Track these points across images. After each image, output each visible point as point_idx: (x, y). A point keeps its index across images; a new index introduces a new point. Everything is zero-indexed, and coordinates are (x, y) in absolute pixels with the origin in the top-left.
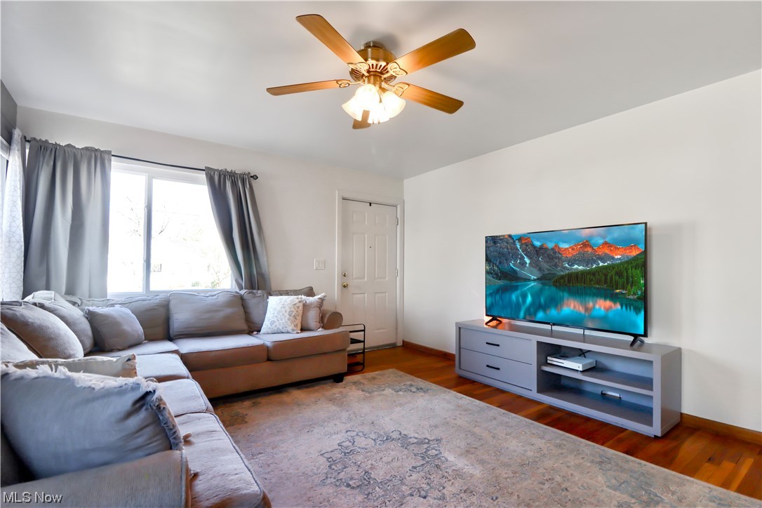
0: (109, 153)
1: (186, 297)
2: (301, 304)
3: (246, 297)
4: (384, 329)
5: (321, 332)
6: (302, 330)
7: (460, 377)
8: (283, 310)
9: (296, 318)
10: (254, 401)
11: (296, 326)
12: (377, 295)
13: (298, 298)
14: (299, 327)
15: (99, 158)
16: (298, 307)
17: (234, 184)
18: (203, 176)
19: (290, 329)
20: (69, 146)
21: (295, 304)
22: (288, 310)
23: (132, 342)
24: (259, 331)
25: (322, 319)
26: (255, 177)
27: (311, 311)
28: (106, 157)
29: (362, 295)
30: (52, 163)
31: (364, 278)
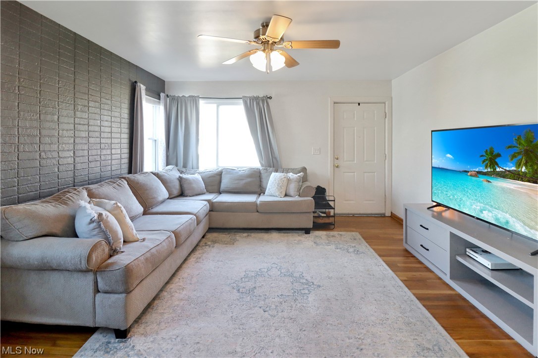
0: (198, 97)
1: (230, 171)
2: (286, 179)
3: (262, 172)
4: (373, 201)
5: (297, 198)
6: (286, 195)
7: (406, 251)
8: (275, 182)
9: (281, 188)
10: (249, 234)
11: (281, 193)
12: (365, 174)
13: (284, 175)
14: (284, 194)
15: (195, 100)
16: (284, 181)
17: (258, 104)
18: (241, 101)
19: (277, 194)
20: (183, 96)
21: (282, 179)
22: (277, 182)
23: (197, 193)
24: (264, 193)
25: (299, 190)
26: (270, 98)
27: (292, 184)
28: (197, 98)
29: (353, 174)
30: (176, 106)
31: (354, 161)
